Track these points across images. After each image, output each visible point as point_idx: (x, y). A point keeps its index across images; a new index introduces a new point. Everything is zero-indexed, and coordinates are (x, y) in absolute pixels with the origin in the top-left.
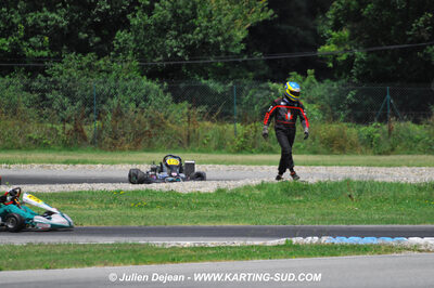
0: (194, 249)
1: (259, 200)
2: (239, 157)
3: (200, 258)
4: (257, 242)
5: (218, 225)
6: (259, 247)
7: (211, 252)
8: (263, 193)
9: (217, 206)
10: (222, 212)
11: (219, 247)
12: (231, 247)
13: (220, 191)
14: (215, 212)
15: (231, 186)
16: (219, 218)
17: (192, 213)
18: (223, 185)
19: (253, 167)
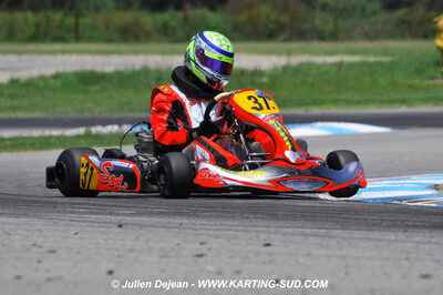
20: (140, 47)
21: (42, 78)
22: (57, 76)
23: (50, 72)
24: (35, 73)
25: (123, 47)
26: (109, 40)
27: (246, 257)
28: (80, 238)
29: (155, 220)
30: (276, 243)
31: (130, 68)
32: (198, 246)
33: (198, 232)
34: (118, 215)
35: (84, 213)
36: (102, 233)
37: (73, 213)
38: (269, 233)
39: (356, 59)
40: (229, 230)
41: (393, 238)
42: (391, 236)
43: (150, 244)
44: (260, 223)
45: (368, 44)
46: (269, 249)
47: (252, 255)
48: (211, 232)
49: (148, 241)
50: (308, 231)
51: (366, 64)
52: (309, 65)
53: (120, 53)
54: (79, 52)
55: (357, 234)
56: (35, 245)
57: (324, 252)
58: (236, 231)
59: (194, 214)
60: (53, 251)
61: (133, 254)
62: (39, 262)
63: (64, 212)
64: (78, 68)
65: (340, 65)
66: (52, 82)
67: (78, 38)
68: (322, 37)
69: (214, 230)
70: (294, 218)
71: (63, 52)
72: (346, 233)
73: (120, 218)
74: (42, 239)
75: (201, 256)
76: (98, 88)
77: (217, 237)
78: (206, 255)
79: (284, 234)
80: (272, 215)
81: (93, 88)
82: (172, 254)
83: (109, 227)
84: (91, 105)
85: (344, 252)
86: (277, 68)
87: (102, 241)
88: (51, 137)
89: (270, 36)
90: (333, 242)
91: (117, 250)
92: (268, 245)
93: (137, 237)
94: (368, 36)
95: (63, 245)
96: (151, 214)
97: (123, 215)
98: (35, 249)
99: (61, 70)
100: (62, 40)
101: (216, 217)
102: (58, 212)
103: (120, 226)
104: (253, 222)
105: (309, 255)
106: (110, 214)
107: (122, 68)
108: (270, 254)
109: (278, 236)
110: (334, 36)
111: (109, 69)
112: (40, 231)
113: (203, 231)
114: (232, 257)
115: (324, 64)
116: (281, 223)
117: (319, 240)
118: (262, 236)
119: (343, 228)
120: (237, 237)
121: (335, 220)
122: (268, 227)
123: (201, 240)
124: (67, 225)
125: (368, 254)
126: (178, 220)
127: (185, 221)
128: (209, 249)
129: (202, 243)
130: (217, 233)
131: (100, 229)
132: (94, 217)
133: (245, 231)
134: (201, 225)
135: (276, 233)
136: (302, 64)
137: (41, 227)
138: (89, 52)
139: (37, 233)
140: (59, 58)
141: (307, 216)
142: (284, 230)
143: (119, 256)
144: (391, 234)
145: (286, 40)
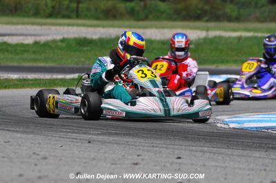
0: (19, 80)
1: (61, 49)
2: (49, 21)
3: (23, 86)
4: (60, 76)
5: (35, 64)
6: (61, 80)
7: (30, 82)
8: (64, 45)
9: (34, 52)
10: (37, 56)
11: (36, 80)
12: (43, 80)
13: (36, 43)
14: (33, 56)
15: (43, 39)
16: (36, 60)
17: (18, 57)
18: (38, 39)
19: (58, 28)
20: (117, 23)
21: (54, 41)
22: (63, 40)
23: (59, 37)
24: (50, 38)
25: (105, 23)
26: (98, 18)
27: (164, 166)
28: (64, 150)
29: (111, 138)
30: (185, 157)
31: (108, 37)
32: (136, 157)
33: (137, 148)
34: (90, 134)
35: (68, 132)
36: (78, 146)
37: (62, 132)
38: (181, 149)
39: (250, 34)
40: (156, 147)
41: (258, 155)
42: (257, 154)
43: (107, 155)
44: (177, 142)
45: (259, 25)
46: (180, 161)
47: (168, 165)
48: (145, 148)
49: (105, 153)
50: (206, 149)
51: (255, 38)
52: (220, 38)
53: (103, 26)
54: (78, 25)
55: (236, 152)
56: (34, 153)
57: (213, 164)
58: (161, 147)
59: (136, 135)
60: (45, 158)
61: (94, 162)
62: (36, 165)
63: (56, 131)
64: (76, 36)
65: (240, 38)
66: (60, 44)
67: (78, 17)
68: (230, 19)
69: (147, 146)
70: (199, 140)
71: (69, 25)
72: (229, 151)
73: (91, 136)
74: (39, 150)
75: (137, 164)
76: (88, 48)
77: (148, 151)
78: (140, 163)
79: (191, 151)
80: (185, 137)
81: (85, 49)
82: (118, 162)
83: (82, 143)
84: (83, 59)
85: (226, 164)
86: (199, 39)
87: (77, 152)
88: (57, 79)
89: (198, 18)
90: (220, 157)
91: (85, 158)
92: (179, 158)
93: (99, 150)
94: (258, 20)
95: (52, 154)
96: (110, 134)
97: (92, 134)
98: (34, 156)
99: (66, 36)
100: (69, 17)
101: (150, 138)
102: (53, 131)
103: (89, 142)
104: (173, 142)
105: (204, 165)
106: (85, 133)
107: (104, 36)
108: (180, 164)
109: (187, 152)
110: (237, 19)
111: (95, 37)
112: (39, 144)
113: (140, 147)
114: (155, 166)
115: (229, 37)
116: (190, 143)
117: (212, 155)
118: (177, 151)
119: (228, 147)
120: (160, 152)
121: (224, 142)
122: (181, 145)
123: (138, 153)
124: (57, 140)
125: (241, 166)
126: (126, 139)
127: (130, 140)
128: (142, 160)
129: (138, 156)
130: (149, 148)
131: (77, 144)
132: (74, 135)
133: (166, 148)
134: (140, 143)
135: (185, 150)
136: (216, 37)
137: (40, 142)
138: (84, 25)
139: (37, 145)
140: (66, 28)
141: (207, 139)
142: (191, 148)
143: (85, 163)
144: (257, 152)
145: (207, 21)
